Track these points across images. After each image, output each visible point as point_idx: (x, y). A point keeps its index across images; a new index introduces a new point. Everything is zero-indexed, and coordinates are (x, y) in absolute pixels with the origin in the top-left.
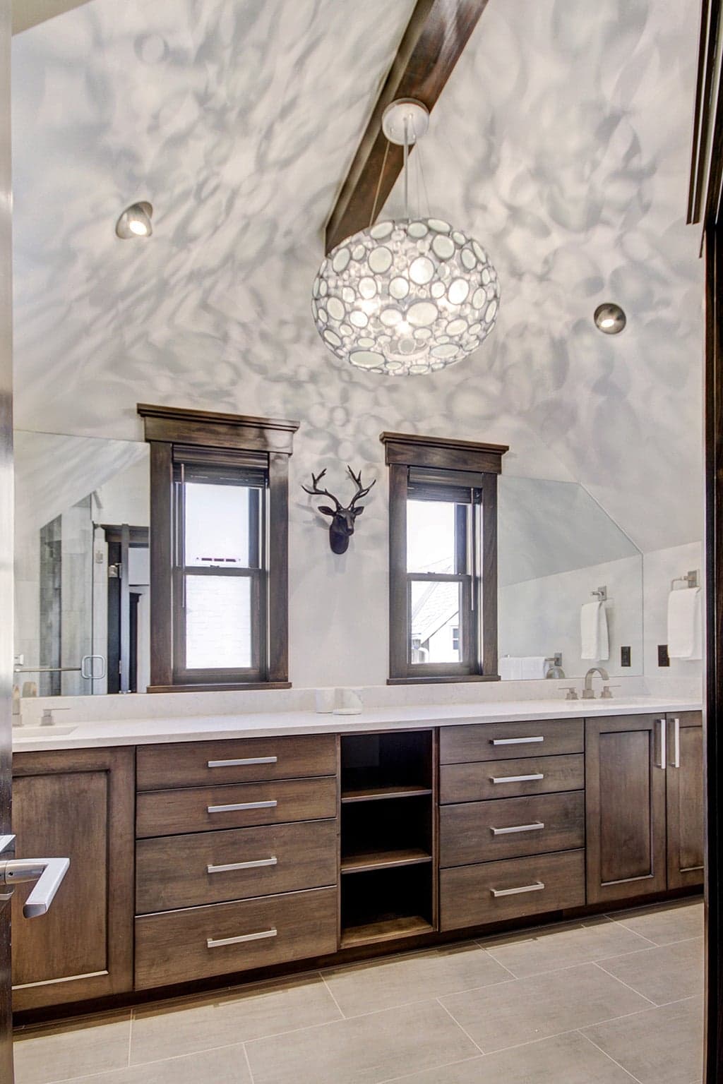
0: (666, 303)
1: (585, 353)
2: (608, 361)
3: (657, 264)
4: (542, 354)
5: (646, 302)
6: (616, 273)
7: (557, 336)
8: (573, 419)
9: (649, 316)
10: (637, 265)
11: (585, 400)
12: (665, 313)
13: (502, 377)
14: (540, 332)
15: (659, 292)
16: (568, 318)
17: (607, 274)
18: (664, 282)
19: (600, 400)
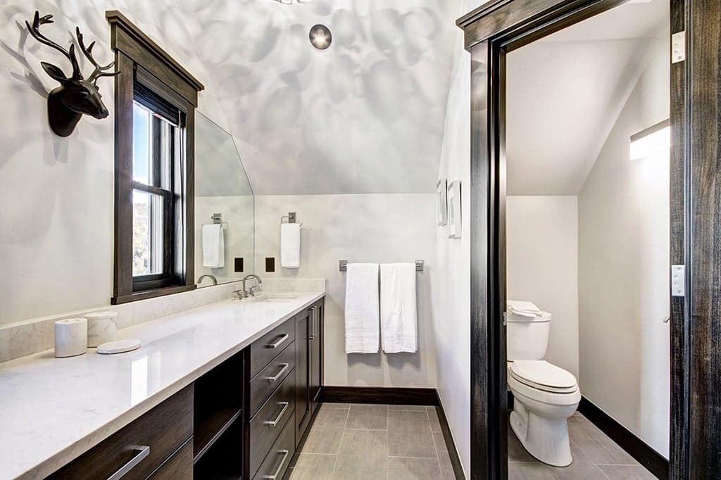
0: (358, 50)
1: (292, 49)
2: (303, 64)
3: (367, 24)
4: (254, 28)
5: (347, 42)
6: (341, 11)
7: (276, 24)
8: (254, 88)
9: (344, 51)
10: (355, 16)
11: (270, 79)
12: (354, 56)
13: (205, 26)
14: (263, 12)
15: (358, 42)
16: (292, 17)
17: (336, 8)
18: (364, 38)
19: (282, 85)
